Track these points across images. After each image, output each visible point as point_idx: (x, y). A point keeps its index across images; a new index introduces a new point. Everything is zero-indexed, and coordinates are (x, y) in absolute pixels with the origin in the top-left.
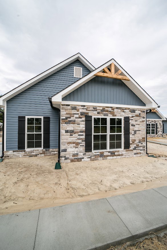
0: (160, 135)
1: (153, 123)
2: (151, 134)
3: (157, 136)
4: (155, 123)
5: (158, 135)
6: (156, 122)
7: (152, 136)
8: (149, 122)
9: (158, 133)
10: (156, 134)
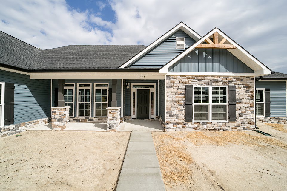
0: (248, 125)
1: (220, 85)
2: (210, 120)
3: (236, 127)
4: (227, 87)
5: (238, 122)
6: (230, 81)
7: (215, 127)
8: (204, 81)
9: (238, 118)
10: (232, 119)
